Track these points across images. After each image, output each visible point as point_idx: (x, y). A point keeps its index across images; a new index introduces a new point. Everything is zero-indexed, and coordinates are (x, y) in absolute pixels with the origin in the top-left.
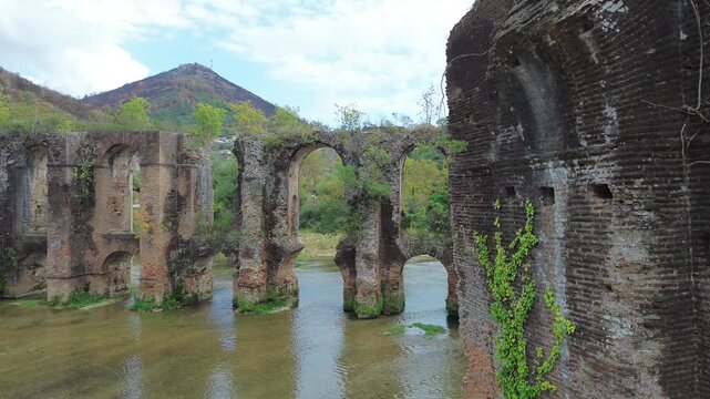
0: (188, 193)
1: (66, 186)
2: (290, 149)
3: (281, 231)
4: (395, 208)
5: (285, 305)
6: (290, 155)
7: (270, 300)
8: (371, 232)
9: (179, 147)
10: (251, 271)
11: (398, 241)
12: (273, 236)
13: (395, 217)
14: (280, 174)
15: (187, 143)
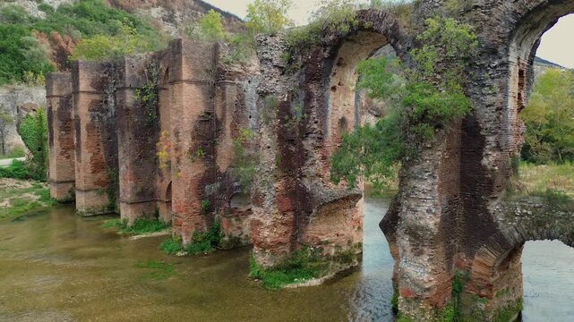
0: (224, 116)
1: (127, 110)
2: (325, 45)
3: (312, 170)
4: (491, 139)
5: (317, 277)
6: (326, 55)
7: (295, 267)
8: (424, 186)
9: (215, 60)
10: (262, 224)
11: (493, 207)
12: (302, 176)
13: (490, 159)
14: (313, 87)
15: (225, 55)
